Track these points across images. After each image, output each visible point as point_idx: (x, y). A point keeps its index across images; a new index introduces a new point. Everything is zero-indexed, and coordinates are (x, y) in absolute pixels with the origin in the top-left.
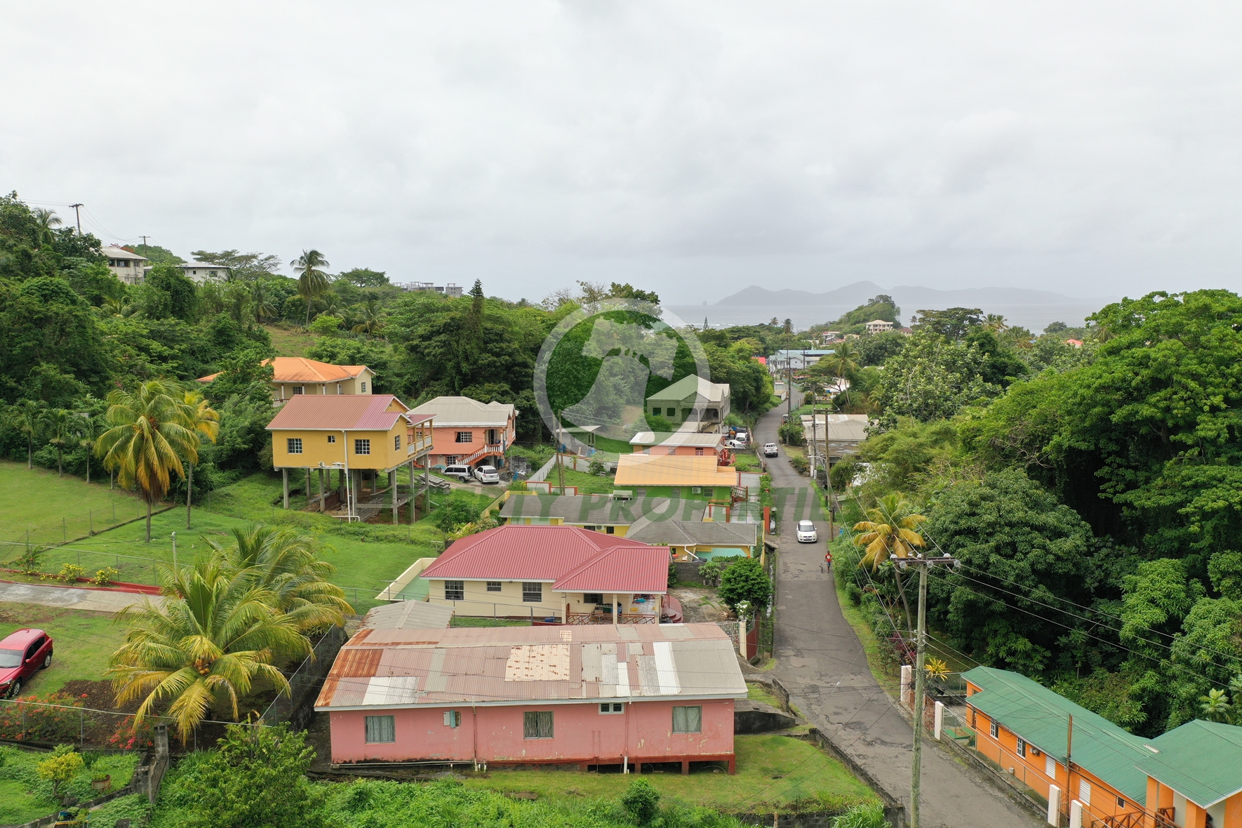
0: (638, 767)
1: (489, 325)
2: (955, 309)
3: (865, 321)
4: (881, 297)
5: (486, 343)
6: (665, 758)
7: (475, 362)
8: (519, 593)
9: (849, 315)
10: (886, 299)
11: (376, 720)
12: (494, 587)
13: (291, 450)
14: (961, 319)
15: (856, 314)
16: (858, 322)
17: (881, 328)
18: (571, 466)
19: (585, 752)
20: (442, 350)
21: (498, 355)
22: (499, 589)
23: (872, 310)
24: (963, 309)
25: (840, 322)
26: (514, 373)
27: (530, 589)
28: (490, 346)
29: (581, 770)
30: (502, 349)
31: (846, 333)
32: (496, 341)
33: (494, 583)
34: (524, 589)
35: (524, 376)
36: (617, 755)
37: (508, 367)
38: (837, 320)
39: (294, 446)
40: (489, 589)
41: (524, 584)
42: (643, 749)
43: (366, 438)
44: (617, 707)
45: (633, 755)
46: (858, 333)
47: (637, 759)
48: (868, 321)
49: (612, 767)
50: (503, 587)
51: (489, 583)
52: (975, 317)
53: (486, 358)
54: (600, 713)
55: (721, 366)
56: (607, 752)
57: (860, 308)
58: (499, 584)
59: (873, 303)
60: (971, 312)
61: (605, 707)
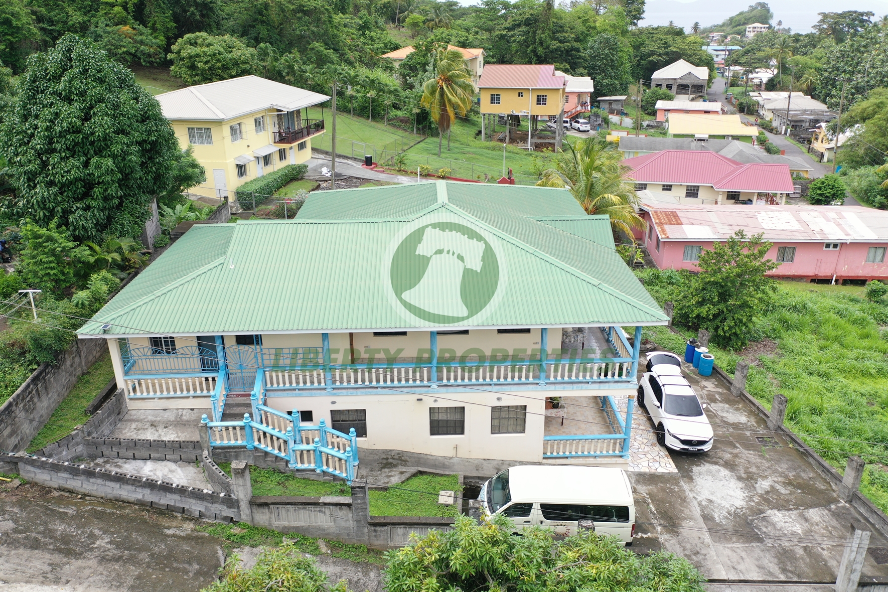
0: (841, 281)
1: (555, 20)
2: (849, 12)
3: (744, 24)
4: (760, 4)
5: (554, 33)
6: (858, 277)
7: (548, 47)
8: (683, 192)
9: (731, 19)
10: (763, 6)
11: (690, 248)
12: (667, 188)
13: (493, 102)
14: (854, 20)
15: (737, 18)
16: (739, 25)
17: (759, 30)
18: (619, 123)
19: (810, 271)
20: (523, 38)
21: (560, 42)
22: (671, 190)
23: (751, 15)
24: (855, 12)
25: (723, 25)
26: (571, 56)
27: (691, 190)
28: (558, 35)
29: (806, 282)
30: (564, 37)
31: (729, 34)
32: (560, 32)
33: (667, 186)
34: (687, 190)
35: (578, 58)
36: (829, 274)
37: (568, 52)
38: (720, 23)
39: (495, 99)
40: (663, 189)
41: (688, 186)
42: (846, 270)
43: (544, 94)
44: (835, 246)
45: (839, 274)
46: (739, 34)
47: (841, 276)
48: (747, 24)
49: (826, 281)
50: (673, 188)
51: (664, 186)
52: (865, 18)
53: (555, 45)
54: (824, 249)
55: (694, 54)
56: (823, 272)
57: (741, 14)
58: (671, 186)
59: (752, 9)
60: (862, 14)
61: (828, 245)
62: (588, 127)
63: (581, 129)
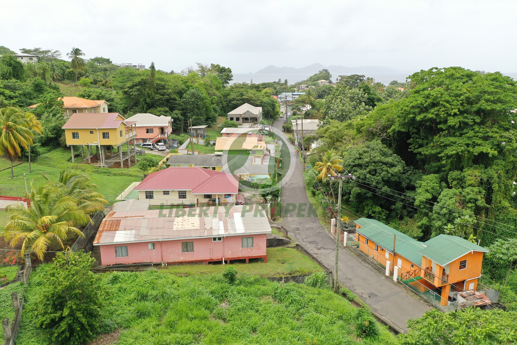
0: (229, 262)
1: (158, 82)
2: (354, 75)
3: (317, 80)
4: (324, 70)
5: (157, 90)
6: (239, 257)
7: (153, 98)
8: (177, 195)
9: (311, 78)
10: (326, 71)
11: (120, 248)
12: (166, 193)
13: (74, 137)
14: (356, 80)
15: (314, 77)
16: (315, 81)
17: (324, 83)
18: (196, 142)
19: (207, 256)
20: (138, 93)
21: (163, 95)
22: (169, 194)
23: (320, 76)
24: (357, 75)
25: (307, 81)
26: (170, 103)
27: (181, 194)
28: (159, 91)
29: (206, 264)
30: (164, 92)
31: (310, 85)
32: (162, 89)
33: (166, 191)
34: (179, 194)
35: (175, 104)
36: (220, 258)
37: (168, 101)
38: (306, 80)
39: (75, 135)
40: (164, 194)
41: (179, 191)
42: (230, 254)
43: (107, 132)
44: (220, 239)
45: (226, 257)
46: (314, 85)
47: (228, 258)
48: (319, 80)
49: (219, 262)
50: (170, 193)
51: (164, 192)
52: (362, 78)
53: (158, 97)
54: (213, 241)
55: (258, 100)
56: (216, 256)
57: (315, 75)
58: (168, 192)
59: (321, 72)
60: (360, 76)
61: (215, 239)
62: (164, 148)
63: (160, 149)
